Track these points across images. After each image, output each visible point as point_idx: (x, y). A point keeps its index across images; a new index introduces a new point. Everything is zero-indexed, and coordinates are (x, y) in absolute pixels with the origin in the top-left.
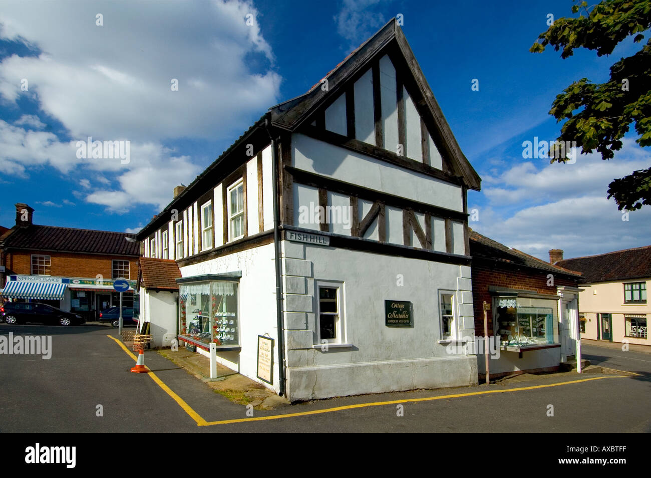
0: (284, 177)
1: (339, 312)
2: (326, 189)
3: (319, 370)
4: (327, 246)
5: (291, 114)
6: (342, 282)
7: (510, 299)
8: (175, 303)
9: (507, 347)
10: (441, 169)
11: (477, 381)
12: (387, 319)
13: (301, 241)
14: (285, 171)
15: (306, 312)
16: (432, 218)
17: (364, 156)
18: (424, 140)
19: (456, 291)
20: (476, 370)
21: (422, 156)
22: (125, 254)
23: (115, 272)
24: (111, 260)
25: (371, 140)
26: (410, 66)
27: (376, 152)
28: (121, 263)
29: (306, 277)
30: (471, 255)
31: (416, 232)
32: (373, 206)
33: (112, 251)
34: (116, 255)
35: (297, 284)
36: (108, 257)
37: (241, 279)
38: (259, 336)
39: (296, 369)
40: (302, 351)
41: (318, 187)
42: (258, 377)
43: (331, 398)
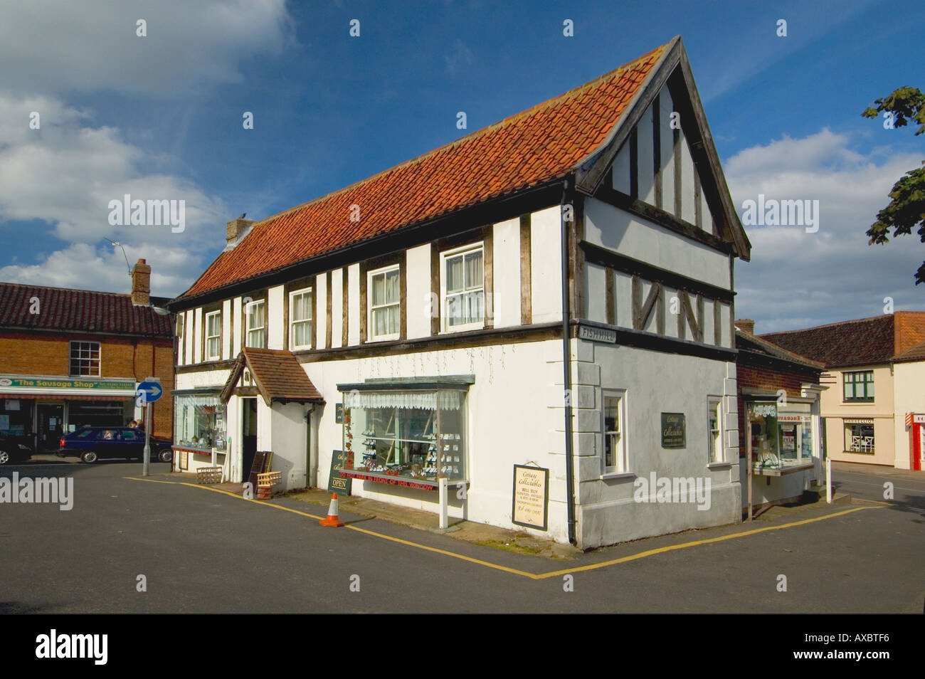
0: (577, 255)
1: (620, 430)
2: (611, 267)
3: (606, 508)
4: (612, 344)
5: (592, 173)
6: (624, 391)
7: (768, 404)
8: (305, 421)
9: (764, 470)
10: (711, 233)
11: (741, 517)
12: (664, 438)
13: (592, 338)
14: (579, 248)
15: (595, 432)
16: (704, 299)
17: (646, 221)
18: (697, 195)
19: (722, 396)
20: (740, 502)
21: (694, 216)
22: (95, 330)
23: (74, 363)
24: (68, 341)
25: (650, 200)
26: (692, 99)
27: (657, 215)
28: (85, 346)
29: (595, 386)
30: (737, 348)
31: (689, 320)
32: (652, 287)
33: (71, 325)
34: (72, 331)
35: (588, 396)
36: (64, 337)
37: (471, 387)
38: (515, 465)
39: (589, 507)
40: (591, 483)
41: (605, 266)
42: (514, 521)
43: (616, 544)
